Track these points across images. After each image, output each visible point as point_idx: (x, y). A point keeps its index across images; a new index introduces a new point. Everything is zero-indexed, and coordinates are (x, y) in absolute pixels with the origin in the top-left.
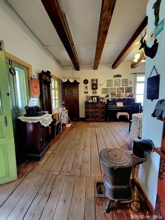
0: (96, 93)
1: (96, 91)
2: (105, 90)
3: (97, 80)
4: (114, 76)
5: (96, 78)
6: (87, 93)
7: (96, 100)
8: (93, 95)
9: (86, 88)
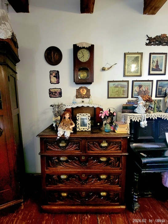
0: (88, 96)
1: (88, 91)
2: (116, 87)
3: (91, 49)
4: (150, 39)
5: (90, 43)
6: (60, 94)
7: (88, 122)
8: (79, 103)
9: (54, 80)
